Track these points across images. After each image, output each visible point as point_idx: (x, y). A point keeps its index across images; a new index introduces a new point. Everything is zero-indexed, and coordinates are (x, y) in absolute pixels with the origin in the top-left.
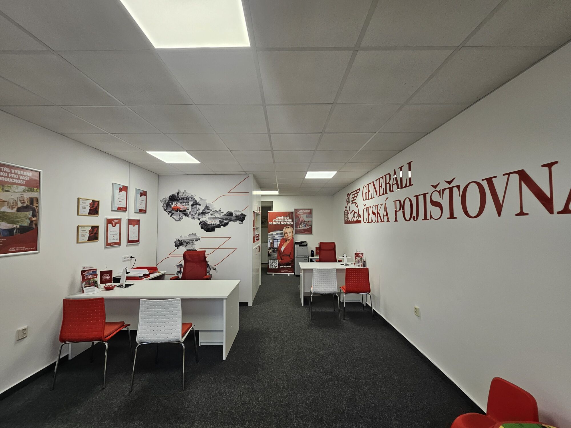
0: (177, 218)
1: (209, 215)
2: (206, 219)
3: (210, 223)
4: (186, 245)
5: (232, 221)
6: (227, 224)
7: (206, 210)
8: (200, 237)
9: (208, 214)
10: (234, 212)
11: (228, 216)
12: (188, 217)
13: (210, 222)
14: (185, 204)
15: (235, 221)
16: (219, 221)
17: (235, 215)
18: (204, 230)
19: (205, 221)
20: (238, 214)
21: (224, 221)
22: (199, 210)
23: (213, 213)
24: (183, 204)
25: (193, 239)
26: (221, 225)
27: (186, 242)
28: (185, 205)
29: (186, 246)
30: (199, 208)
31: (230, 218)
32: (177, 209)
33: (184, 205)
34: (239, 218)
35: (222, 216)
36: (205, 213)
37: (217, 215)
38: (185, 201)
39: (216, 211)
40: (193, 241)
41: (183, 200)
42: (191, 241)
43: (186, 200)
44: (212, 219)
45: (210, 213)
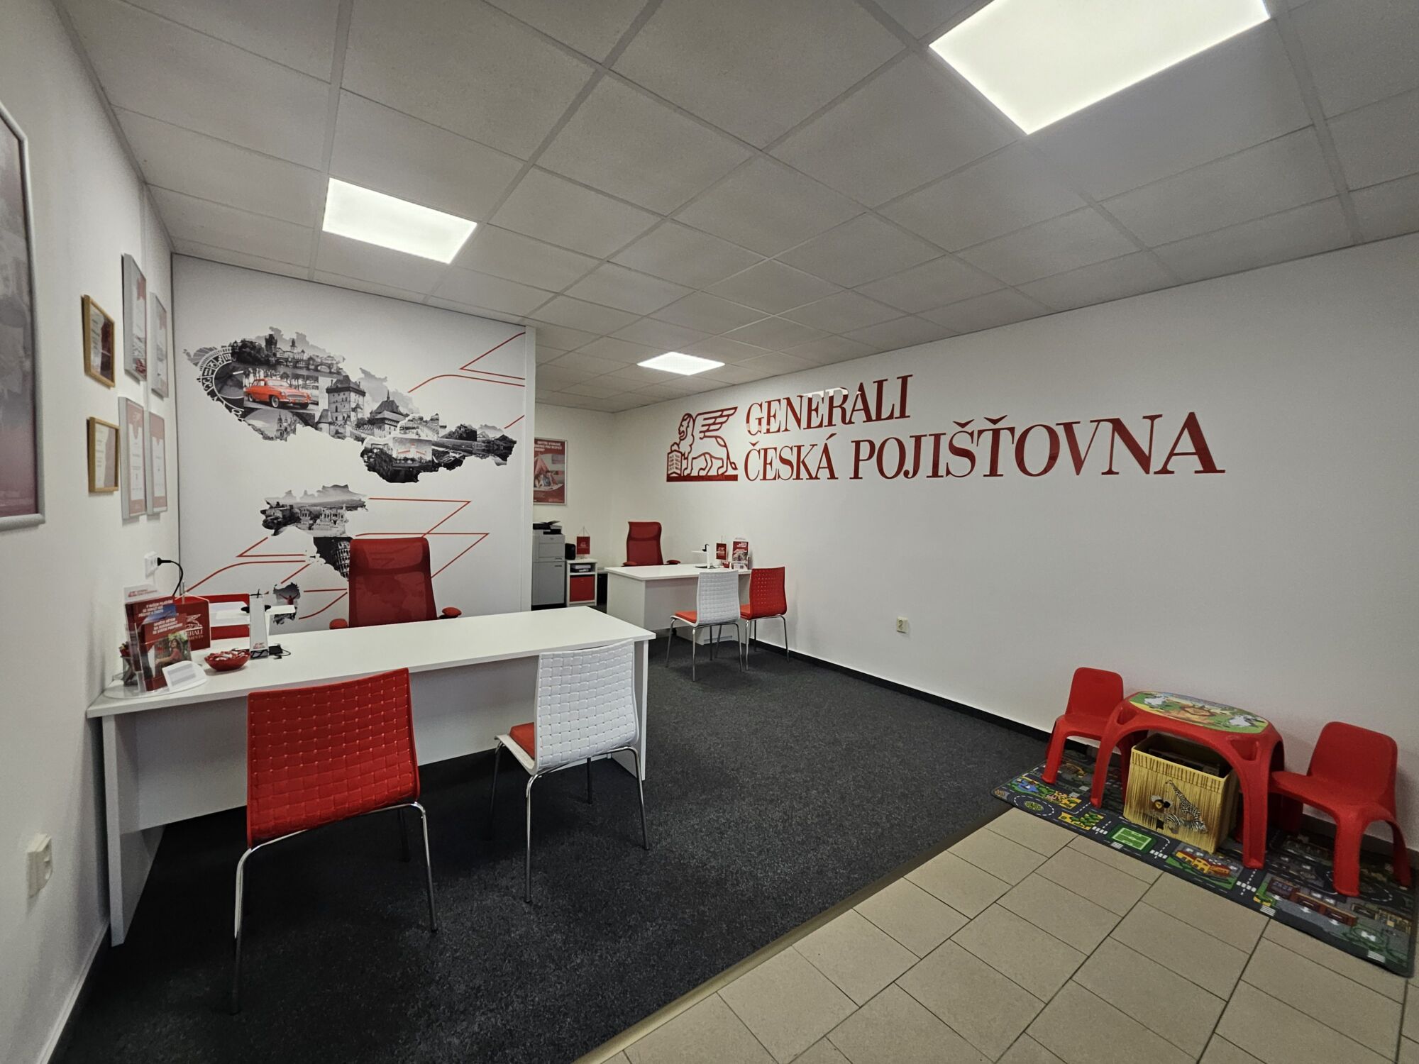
0: (272, 429)
1: (398, 428)
2: (387, 439)
3: (402, 456)
4: (311, 522)
5: (475, 454)
6: (457, 463)
7: (387, 414)
8: (364, 496)
9: (392, 428)
10: (480, 428)
11: (461, 437)
12: (316, 429)
13: (399, 451)
14: (301, 382)
15: (483, 457)
16: (433, 450)
17: (484, 437)
18: (381, 475)
19: (381, 447)
20: (493, 435)
21: (448, 453)
22: (359, 410)
23: (411, 425)
24: (294, 382)
25: (338, 502)
26: (439, 465)
27: (311, 512)
28: (305, 387)
29: (313, 525)
30: (358, 404)
31: (467, 446)
32: (267, 397)
33: (297, 387)
34: (496, 447)
35: (442, 437)
36: (383, 421)
37: (426, 434)
38: (304, 372)
39: (421, 419)
40: (339, 511)
41: (295, 367)
42: (331, 509)
43: (308, 369)
44: (408, 445)
45: (399, 425)
